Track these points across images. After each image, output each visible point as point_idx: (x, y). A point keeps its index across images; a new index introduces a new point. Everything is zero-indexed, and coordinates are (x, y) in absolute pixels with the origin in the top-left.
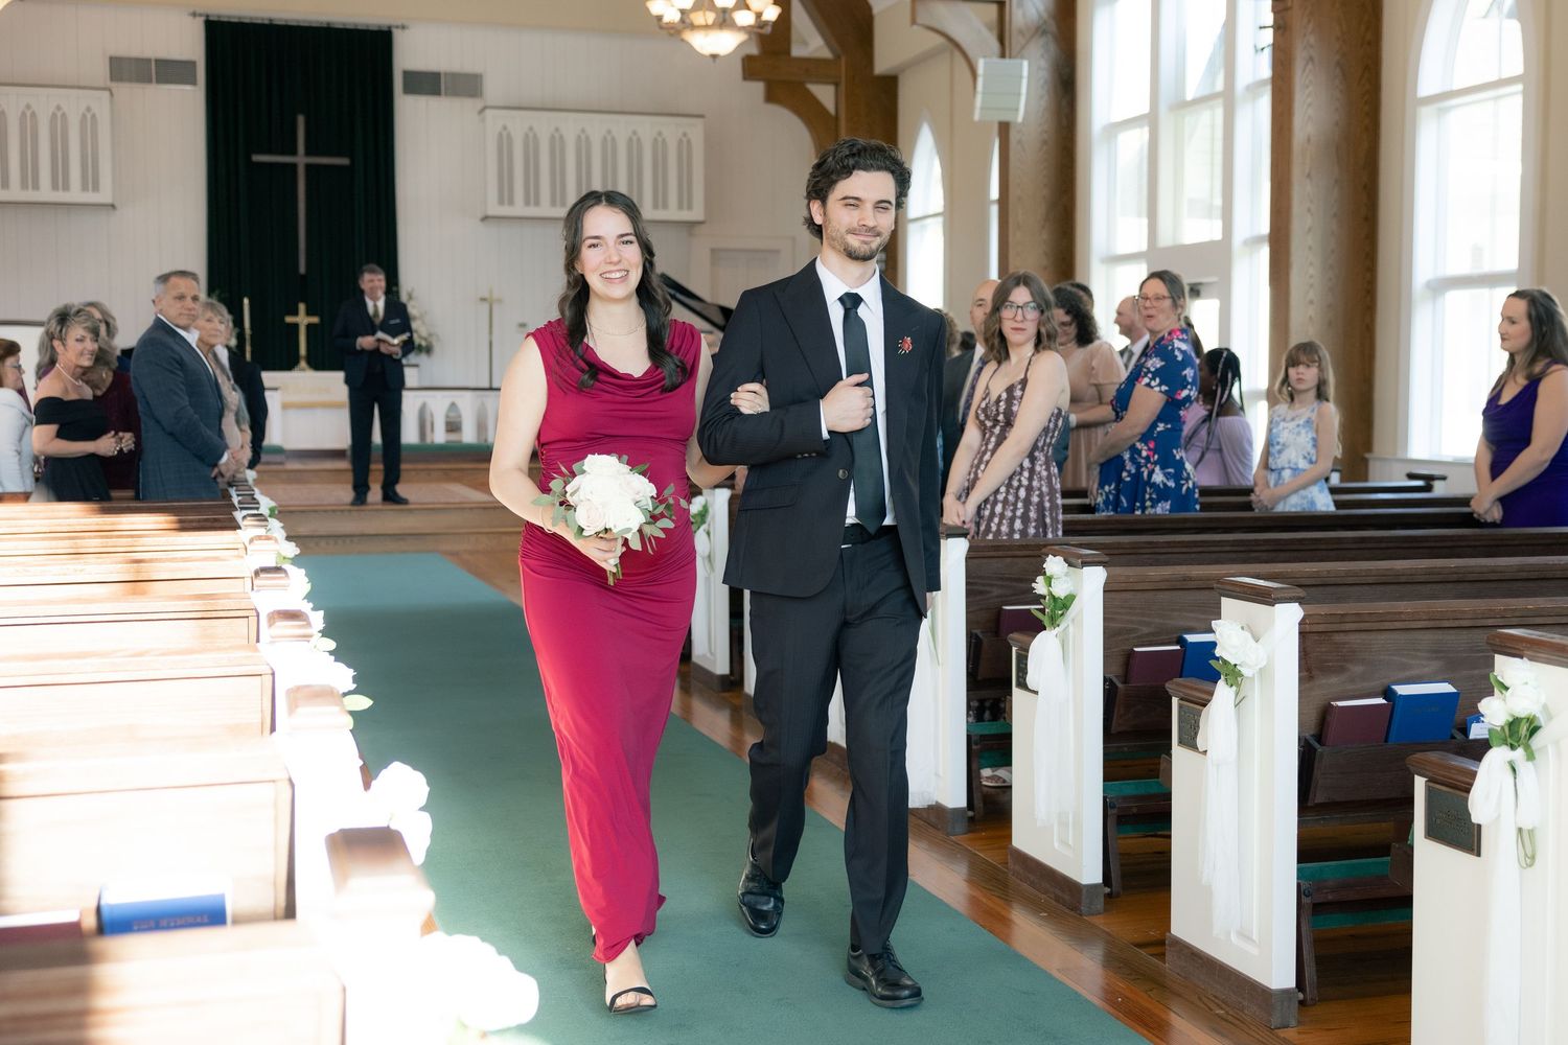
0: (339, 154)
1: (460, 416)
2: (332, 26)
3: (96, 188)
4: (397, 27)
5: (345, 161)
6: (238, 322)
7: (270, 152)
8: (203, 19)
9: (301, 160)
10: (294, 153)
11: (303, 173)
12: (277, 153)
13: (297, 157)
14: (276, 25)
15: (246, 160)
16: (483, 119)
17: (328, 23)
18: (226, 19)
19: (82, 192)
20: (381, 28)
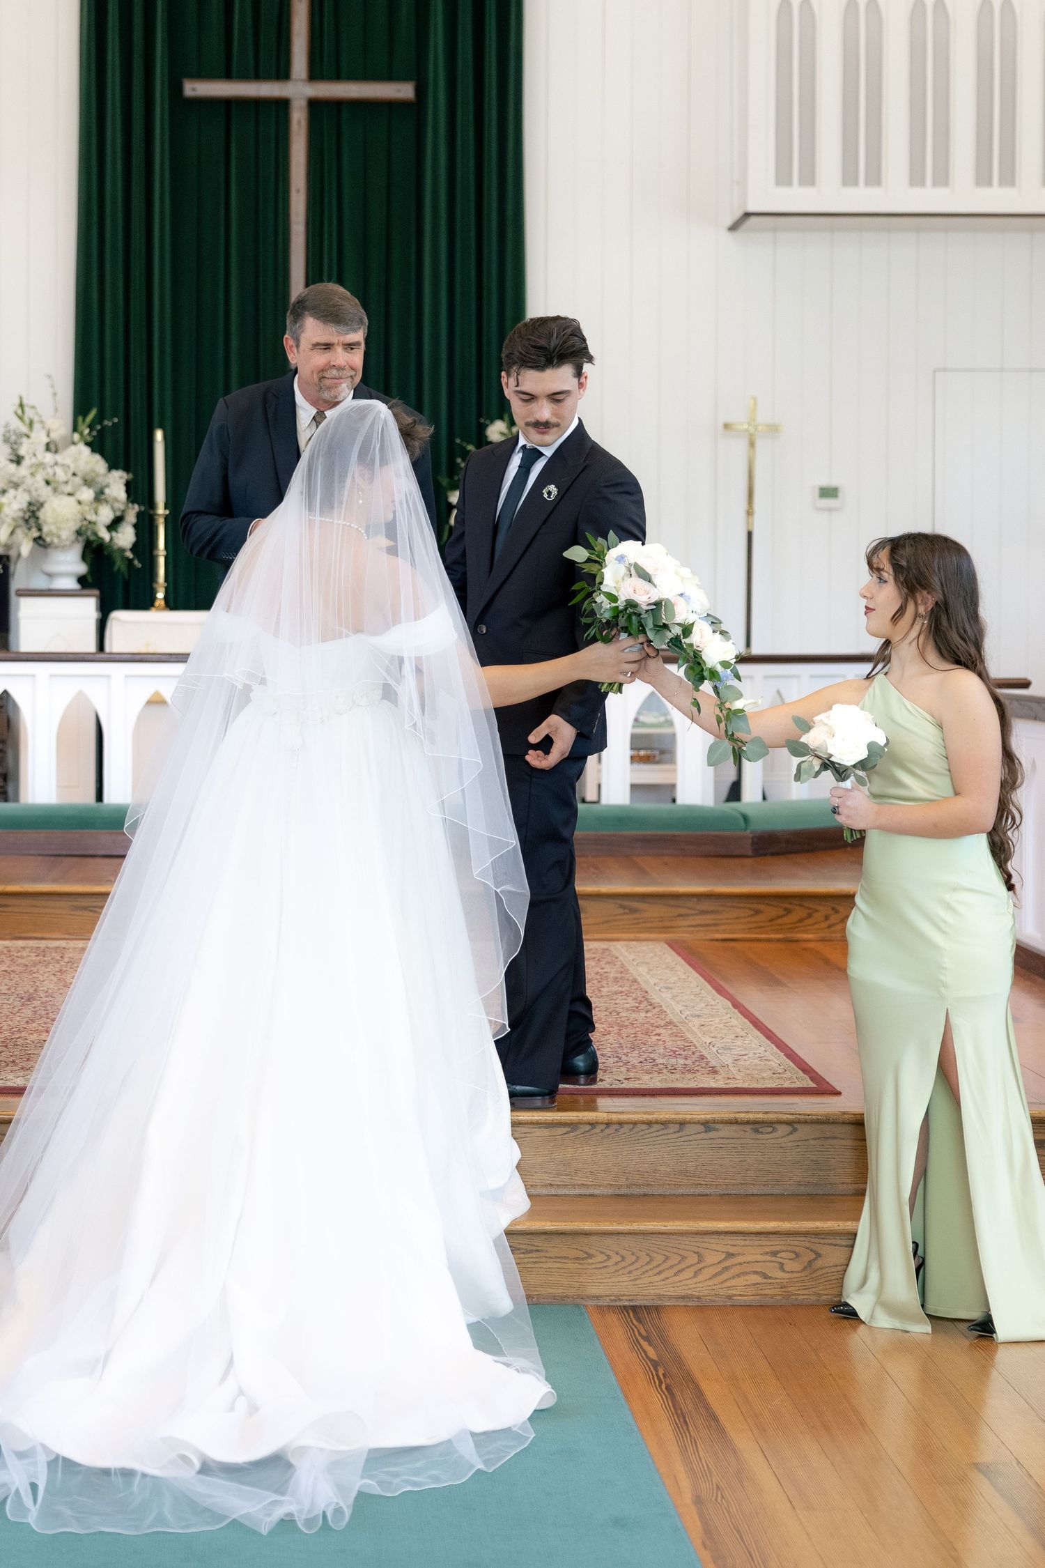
0: (389, 76)
1: (671, 724)
5: (403, 91)
6: (139, 491)
7: (228, 75)
9: (298, 90)
10: (282, 72)
11: (304, 124)
12: (244, 77)
13: (291, 82)
15: (171, 100)
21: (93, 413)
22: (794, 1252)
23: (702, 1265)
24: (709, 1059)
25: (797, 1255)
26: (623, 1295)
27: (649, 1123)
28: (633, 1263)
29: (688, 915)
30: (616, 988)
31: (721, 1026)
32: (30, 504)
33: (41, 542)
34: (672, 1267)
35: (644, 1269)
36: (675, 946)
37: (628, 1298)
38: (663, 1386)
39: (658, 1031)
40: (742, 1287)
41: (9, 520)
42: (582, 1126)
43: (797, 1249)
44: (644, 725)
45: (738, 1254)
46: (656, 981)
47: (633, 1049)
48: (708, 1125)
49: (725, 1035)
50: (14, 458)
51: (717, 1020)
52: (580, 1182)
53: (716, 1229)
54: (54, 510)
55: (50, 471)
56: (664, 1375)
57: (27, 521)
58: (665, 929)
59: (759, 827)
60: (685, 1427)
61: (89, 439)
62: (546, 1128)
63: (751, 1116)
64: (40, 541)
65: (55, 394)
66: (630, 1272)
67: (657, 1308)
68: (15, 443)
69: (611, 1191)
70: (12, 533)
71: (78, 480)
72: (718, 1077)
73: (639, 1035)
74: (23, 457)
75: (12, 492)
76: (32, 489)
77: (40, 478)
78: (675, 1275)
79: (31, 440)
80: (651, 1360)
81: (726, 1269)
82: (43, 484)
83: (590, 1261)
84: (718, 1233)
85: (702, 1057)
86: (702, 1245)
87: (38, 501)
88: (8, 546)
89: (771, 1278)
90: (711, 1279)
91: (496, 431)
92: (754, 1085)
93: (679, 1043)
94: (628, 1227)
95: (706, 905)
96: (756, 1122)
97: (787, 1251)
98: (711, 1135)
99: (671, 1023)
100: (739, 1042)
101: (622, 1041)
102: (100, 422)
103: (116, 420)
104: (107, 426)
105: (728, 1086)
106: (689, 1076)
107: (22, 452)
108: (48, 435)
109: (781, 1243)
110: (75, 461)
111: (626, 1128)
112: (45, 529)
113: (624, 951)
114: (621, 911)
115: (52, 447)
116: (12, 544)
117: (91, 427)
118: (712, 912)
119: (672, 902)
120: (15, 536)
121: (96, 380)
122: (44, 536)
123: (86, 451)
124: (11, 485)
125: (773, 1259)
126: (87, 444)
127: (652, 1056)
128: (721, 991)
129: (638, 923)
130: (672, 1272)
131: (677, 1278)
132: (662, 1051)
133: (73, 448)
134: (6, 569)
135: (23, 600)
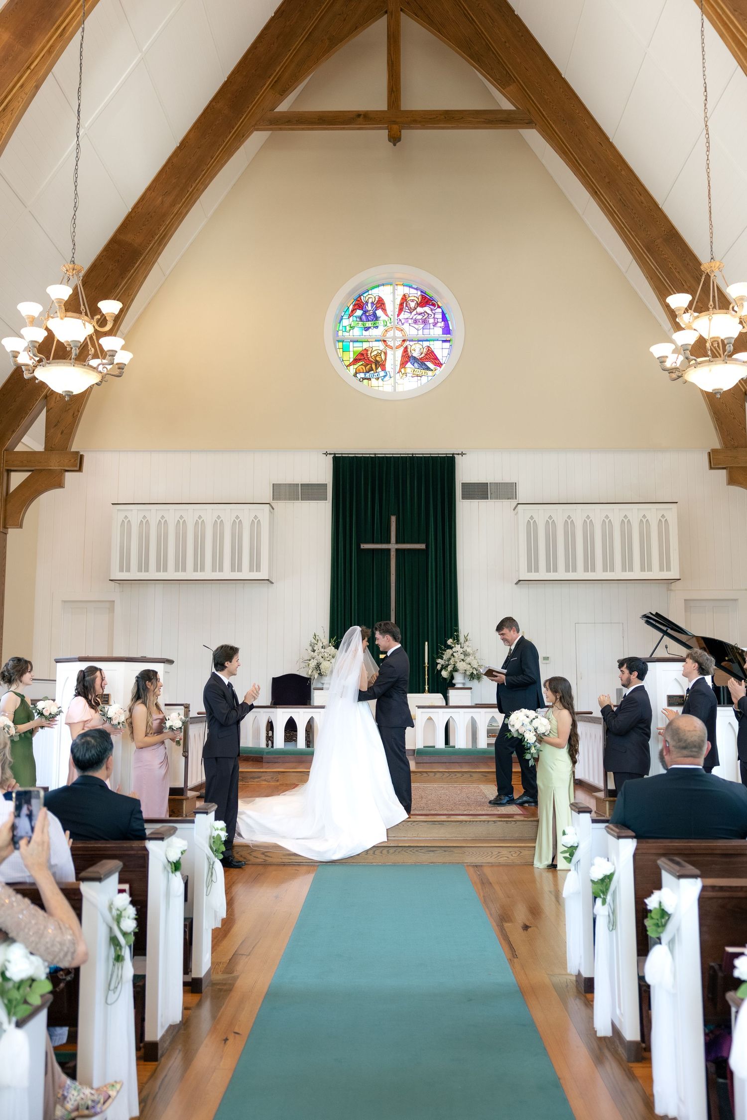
0: (418, 542)
3: (258, 570)
4: (459, 454)
5: (423, 546)
7: (373, 542)
8: (333, 455)
9: (393, 546)
10: (389, 542)
11: (394, 555)
12: (377, 543)
13: (391, 544)
14: (378, 457)
15: (357, 548)
16: (517, 512)
17: (413, 454)
18: (347, 455)
19: (250, 572)
20: (448, 455)
21: (335, 637)
32: (317, 663)
41: (311, 668)
44: (494, 726)
50: (313, 650)
54: (324, 665)
55: (323, 654)
57: (316, 669)
64: (320, 674)
65: (324, 632)
68: (313, 646)
70: (312, 672)
75: (312, 660)
76: (318, 659)
77: (320, 656)
79: (317, 645)
82: (321, 658)
83: (465, 854)
87: (320, 663)
88: (311, 676)
91: (450, 642)
107: (315, 649)
108: (322, 644)
110: (330, 651)
112: (322, 671)
115: (323, 647)
123: (334, 648)
124: (312, 658)
126: (333, 646)
133: (329, 647)
134: (310, 682)
135: (315, 691)
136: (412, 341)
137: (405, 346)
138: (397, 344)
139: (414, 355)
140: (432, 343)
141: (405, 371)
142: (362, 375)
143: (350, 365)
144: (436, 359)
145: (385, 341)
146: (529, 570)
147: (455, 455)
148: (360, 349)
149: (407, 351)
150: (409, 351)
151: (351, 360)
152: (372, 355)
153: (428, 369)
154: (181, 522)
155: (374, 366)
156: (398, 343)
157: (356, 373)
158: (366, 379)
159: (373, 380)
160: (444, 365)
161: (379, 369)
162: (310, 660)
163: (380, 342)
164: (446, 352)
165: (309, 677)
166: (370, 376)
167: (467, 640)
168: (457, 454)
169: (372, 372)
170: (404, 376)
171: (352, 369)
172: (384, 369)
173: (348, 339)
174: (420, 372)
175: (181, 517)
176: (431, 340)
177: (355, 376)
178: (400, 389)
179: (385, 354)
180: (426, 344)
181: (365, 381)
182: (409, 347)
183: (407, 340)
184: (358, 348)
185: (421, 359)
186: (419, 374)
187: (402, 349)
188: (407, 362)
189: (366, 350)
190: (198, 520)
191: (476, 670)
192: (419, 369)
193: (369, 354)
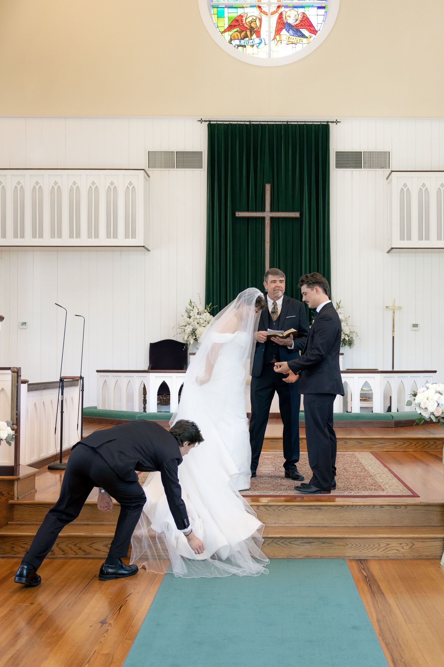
0: (293, 211)
1: (372, 390)
2: (289, 123)
3: (134, 236)
4: (333, 122)
5: (297, 215)
7: (248, 211)
8: (208, 123)
9: (268, 214)
10: (263, 210)
11: (269, 223)
12: (252, 211)
13: (265, 212)
14: (253, 124)
15: (232, 217)
16: (391, 180)
17: (287, 122)
18: (222, 123)
19: (125, 238)
20: (322, 123)
21: (211, 304)
22: (406, 543)
23: (380, 547)
24: (382, 486)
25: (407, 544)
26: (357, 556)
27: (364, 506)
28: (360, 547)
29: (376, 444)
30: (355, 465)
31: (385, 476)
32: (193, 329)
33: (196, 340)
34: (371, 548)
35: (363, 549)
36: (373, 453)
37: (358, 557)
38: (368, 584)
39: (367, 478)
40: (392, 553)
41: (187, 334)
42: (344, 506)
43: (407, 543)
44: (365, 391)
45: (390, 544)
46: (367, 463)
47: (360, 483)
48: (381, 506)
49: (387, 479)
50: (189, 317)
51: (384, 475)
52: (344, 523)
53: (384, 537)
54: (200, 331)
55: (199, 320)
56: (369, 581)
57: (192, 334)
58: (370, 448)
59: (396, 419)
60: (374, 597)
61: (209, 311)
62: (334, 507)
63: (394, 504)
65: (200, 299)
66: (358, 549)
67: (367, 560)
68: (189, 312)
69: (353, 525)
70: (188, 337)
71: (206, 322)
72: (384, 492)
73: (362, 479)
74: (191, 316)
75: (188, 326)
76: (194, 325)
77: (196, 322)
78: (372, 550)
79: (193, 312)
80: (365, 576)
81: (387, 548)
82: (197, 324)
83: (347, 546)
84: (384, 538)
85: (380, 486)
86: (380, 541)
87: (195, 328)
88: (187, 341)
89: (400, 551)
90: (382, 551)
92: (395, 494)
93: (373, 481)
94: (358, 536)
95: (381, 441)
96: (395, 505)
97: (404, 543)
98: (382, 509)
99: (371, 476)
100: (390, 481)
101: (357, 481)
102: (213, 307)
103: (217, 306)
104: (214, 307)
105: (387, 495)
106: (376, 491)
107: (191, 315)
108: (198, 310)
109: (403, 541)
110: (206, 317)
111: (358, 507)
112: (197, 336)
113: (358, 454)
114: (357, 443)
115: (199, 313)
116: (188, 341)
117: (210, 308)
118: (383, 443)
119: (372, 441)
120: (189, 338)
121: (211, 295)
122: (197, 338)
123: (209, 314)
124: (188, 324)
125: (400, 545)
126: (209, 313)
127: (366, 485)
128: (385, 466)
129: (362, 447)
130: (371, 549)
131: (372, 551)
132: (368, 484)
133: (205, 313)
134: (187, 347)
135: (191, 356)
136: (286, 7)
137: (279, 12)
138: (272, 11)
139: (288, 22)
140: (307, 9)
141: (280, 38)
142: (237, 42)
143: (225, 31)
144: (311, 25)
145: (260, 7)
146: (402, 238)
147: (329, 123)
148: (235, 15)
149: (282, 17)
150: (284, 18)
151: (226, 26)
152: (247, 21)
153: (303, 36)
154: (56, 187)
155: (248, 33)
156: (274, 8)
157: (231, 40)
158: (241, 46)
159: (248, 47)
160: (319, 32)
161: (254, 36)
162: (186, 326)
163: (255, 8)
164: (321, 18)
165: (184, 342)
166: (245, 43)
167: (339, 307)
168: (331, 122)
169: (247, 39)
170: (279, 43)
171: (227, 36)
172: (258, 36)
173: (223, 4)
174: (295, 39)
175: (56, 183)
176: (307, 7)
177: (230, 42)
178: (274, 55)
179: (260, 20)
180: (301, 10)
181: (240, 48)
182: (284, 14)
183: (282, 6)
184: (234, 13)
185: (296, 26)
186: (293, 41)
187: (277, 16)
188: (282, 29)
189: (241, 16)
190: (73, 186)
191: (348, 337)
192: (293, 36)
193: (244, 21)
